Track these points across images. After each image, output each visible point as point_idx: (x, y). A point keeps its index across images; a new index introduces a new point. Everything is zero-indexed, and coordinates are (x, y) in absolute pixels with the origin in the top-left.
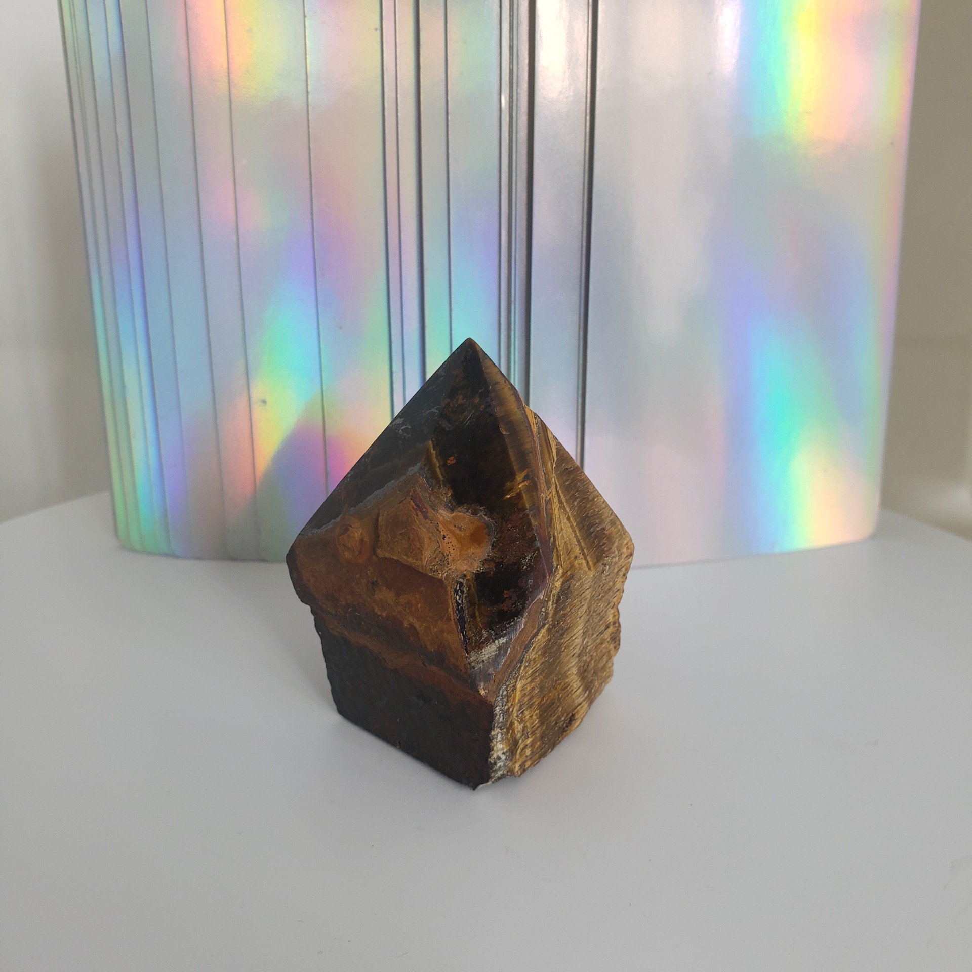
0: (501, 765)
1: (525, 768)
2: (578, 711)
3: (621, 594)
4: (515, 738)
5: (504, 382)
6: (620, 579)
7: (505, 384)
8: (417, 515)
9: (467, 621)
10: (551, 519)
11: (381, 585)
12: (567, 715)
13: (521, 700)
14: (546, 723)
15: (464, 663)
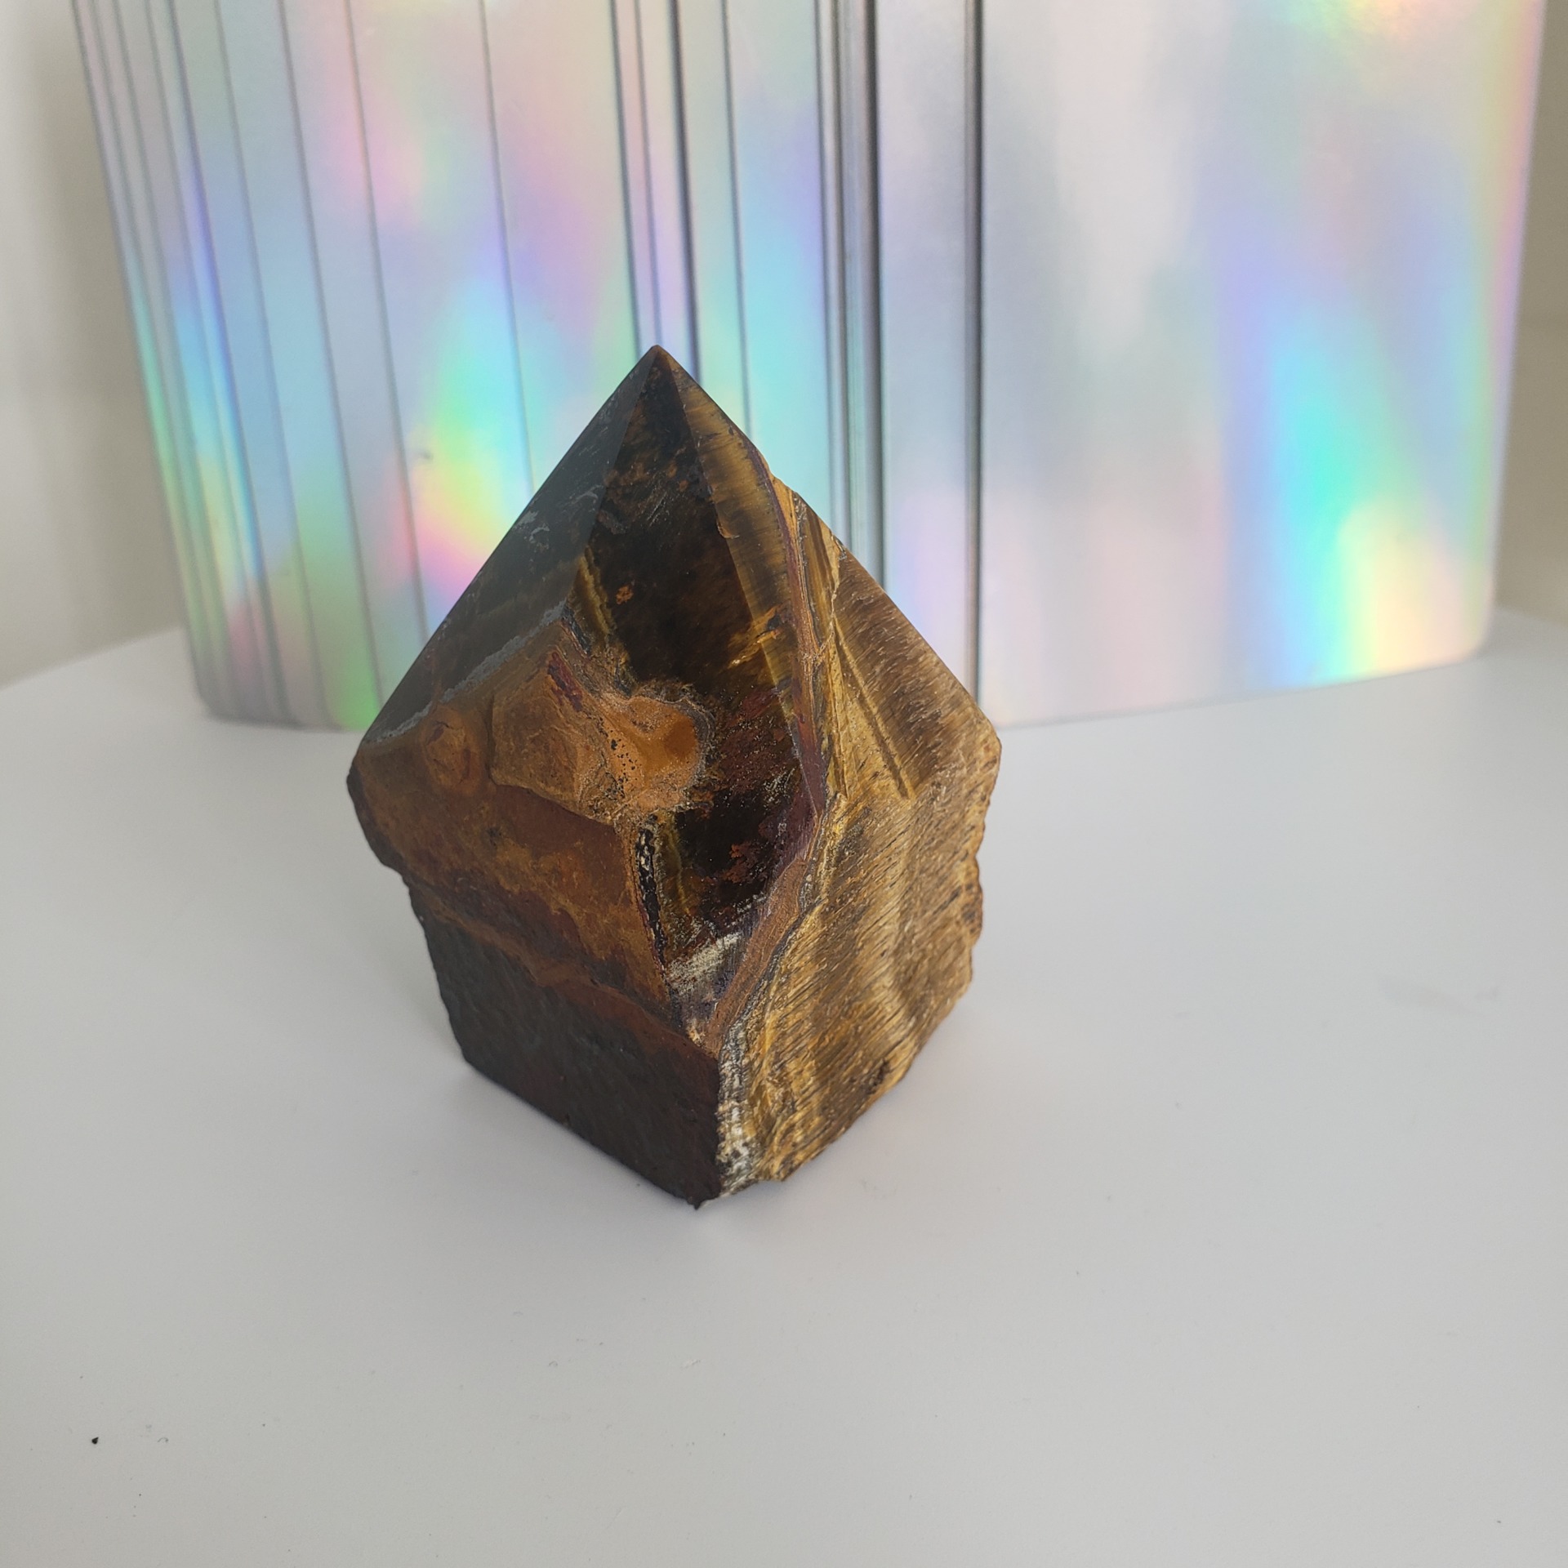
0: (740, 1166)
1: (794, 1166)
2: (895, 1056)
3: (980, 834)
4: (769, 1114)
5: (728, 433)
6: (975, 807)
7: (731, 437)
8: (561, 704)
9: (662, 904)
10: (825, 703)
11: (505, 837)
12: (875, 1064)
13: (777, 1044)
14: (830, 1082)
15: (659, 983)
